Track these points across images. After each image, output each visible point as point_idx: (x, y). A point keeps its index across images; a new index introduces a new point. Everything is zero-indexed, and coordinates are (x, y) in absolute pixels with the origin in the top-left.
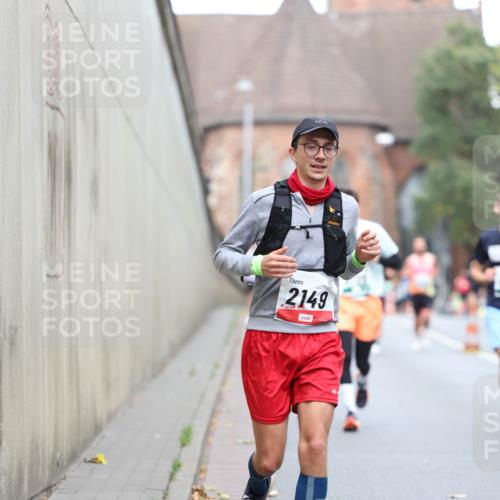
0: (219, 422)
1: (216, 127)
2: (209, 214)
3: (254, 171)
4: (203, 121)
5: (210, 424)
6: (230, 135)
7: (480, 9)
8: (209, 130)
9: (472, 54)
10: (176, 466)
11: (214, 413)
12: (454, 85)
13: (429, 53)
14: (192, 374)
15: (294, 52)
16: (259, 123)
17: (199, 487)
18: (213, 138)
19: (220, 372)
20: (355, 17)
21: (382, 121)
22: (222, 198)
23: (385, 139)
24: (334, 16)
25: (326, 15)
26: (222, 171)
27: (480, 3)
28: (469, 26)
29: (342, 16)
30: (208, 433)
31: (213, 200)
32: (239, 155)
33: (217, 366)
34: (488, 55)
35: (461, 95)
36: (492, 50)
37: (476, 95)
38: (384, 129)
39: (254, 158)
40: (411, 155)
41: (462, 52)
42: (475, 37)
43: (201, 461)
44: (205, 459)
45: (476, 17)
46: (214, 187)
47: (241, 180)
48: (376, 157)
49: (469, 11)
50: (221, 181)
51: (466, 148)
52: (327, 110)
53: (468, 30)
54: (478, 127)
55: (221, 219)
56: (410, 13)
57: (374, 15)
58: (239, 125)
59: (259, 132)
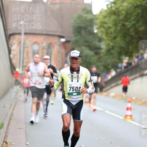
0: (12, 122)
1: (13, 34)
2: (10, 60)
3: (24, 48)
4: (9, 32)
5: (9, 122)
6: (17, 37)
7: (91, 3)
8: (11, 35)
9: (89, 17)
11: (10, 119)
12: (83, 25)
13: (76, 16)
14: (4, 107)
16: (25, 34)
17: (5, 141)
18: (12, 37)
19: (12, 107)
20: (55, 4)
21: (62, 35)
22: (14, 55)
23: (63, 40)
24: (49, 3)
25: (47, 2)
26: (14, 47)
27: (92, 1)
29: (51, 3)
30: (8, 125)
31: (11, 56)
32: (20, 43)
33: (11, 105)
34: (93, 17)
35: (85, 28)
36: (95, 16)
37: (89, 28)
38: (63, 37)
39: (24, 44)
41: (85, 15)
42: (90, 12)
43: (6, 133)
44: (7, 133)
45: (90, 5)
46: (12, 52)
47: (20, 50)
48: (60, 45)
49: (88, 4)
50: (14, 50)
51: (86, 44)
52: (46, 31)
53: (88, 9)
54: (89, 38)
55: (14, 61)
56: (71, 4)
57: (61, 3)
58: (20, 34)
59: (26, 36)
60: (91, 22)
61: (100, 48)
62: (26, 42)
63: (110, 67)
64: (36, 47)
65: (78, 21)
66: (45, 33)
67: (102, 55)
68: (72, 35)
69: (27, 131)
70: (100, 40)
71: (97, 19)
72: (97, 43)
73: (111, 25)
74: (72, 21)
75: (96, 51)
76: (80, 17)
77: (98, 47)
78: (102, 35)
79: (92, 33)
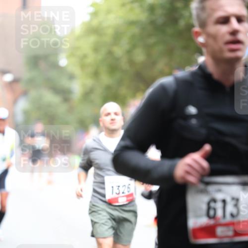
23: (8, 78)
54: (53, 74)
70: (72, 77)
79: (56, 66)
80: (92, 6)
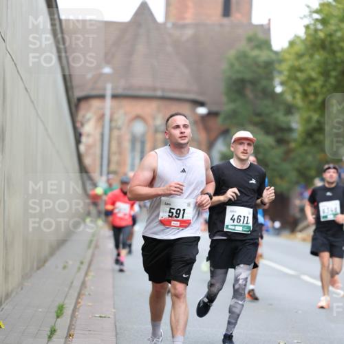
0: (82, 302)
1: (87, 98)
2: (80, 157)
3: (111, 129)
4: (78, 93)
5: (77, 303)
6: (95, 103)
7: (269, 24)
8: (80, 100)
9: (263, 56)
10: (53, 332)
11: (79, 295)
12: (248, 76)
13: (232, 53)
14: (65, 267)
15: (141, 48)
16: (114, 97)
18: (83, 105)
19: (85, 267)
20: (184, 26)
21: (200, 98)
22: (89, 147)
23: (202, 111)
24: (169, 25)
25: (165, 24)
26: (89, 128)
27: (269, 20)
28: (261, 36)
29: (175, 25)
30: (75, 309)
31: (82, 148)
32: (101, 118)
33: (82, 263)
34: (274, 57)
35: (254, 83)
36: (276, 53)
37: (264, 83)
38: (202, 104)
39: (111, 120)
40: (218, 123)
41: (255, 53)
42: (265, 44)
43: (70, 328)
44: (73, 327)
45: (266, 29)
46: (84, 139)
47: (102, 135)
49: (262, 26)
50: (88, 135)
51: (257, 119)
52: (163, 90)
53: (261, 39)
54: (265, 105)
55: (88, 161)
56: (221, 25)
57: (197, 25)
58: (102, 97)
59: (116, 102)
60: (269, 68)
61: (290, 130)
62: (116, 116)
63: (313, 173)
64: (139, 128)
65: (237, 66)
66: (159, 93)
67: (293, 145)
68: (224, 99)
69: (117, 324)
70: (290, 110)
71: (281, 61)
72: (281, 117)
73: (314, 75)
74: (225, 66)
75: (280, 135)
76: (242, 57)
77: (284, 126)
78: (294, 98)
79: (269, 94)
80: (317, 12)
